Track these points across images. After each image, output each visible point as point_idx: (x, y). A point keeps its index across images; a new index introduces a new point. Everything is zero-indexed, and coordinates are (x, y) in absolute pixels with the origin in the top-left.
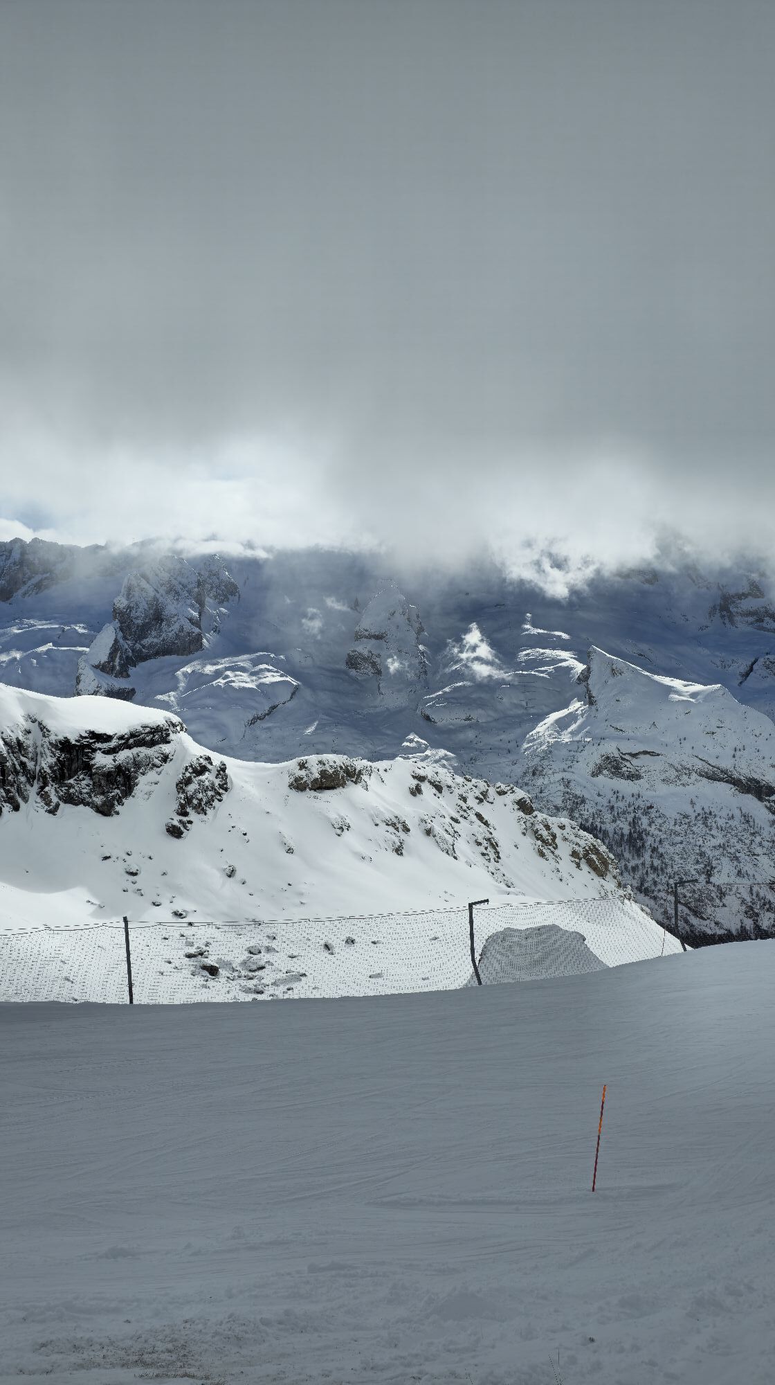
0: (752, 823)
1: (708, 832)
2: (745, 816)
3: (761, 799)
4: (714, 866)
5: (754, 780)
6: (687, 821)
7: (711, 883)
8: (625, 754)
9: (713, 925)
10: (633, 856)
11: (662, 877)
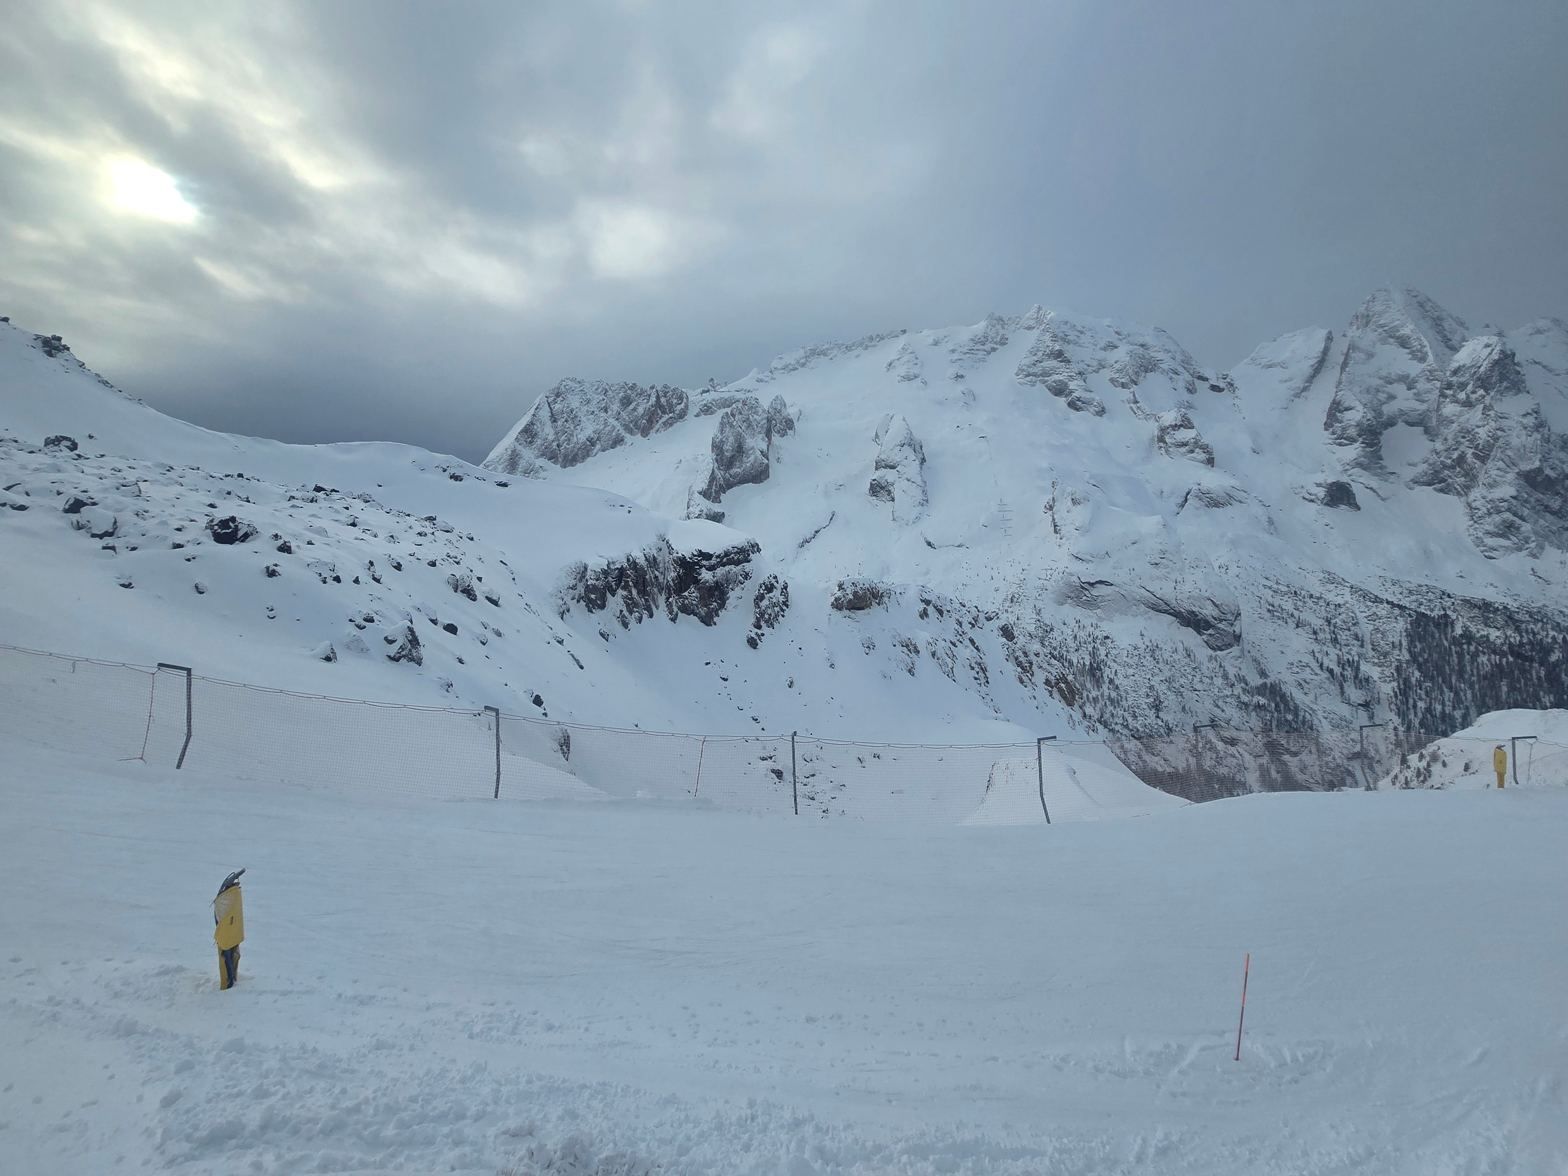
0: (1192, 657)
1: (1156, 664)
2: (1186, 650)
3: (1199, 633)
4: (1162, 700)
5: (1193, 612)
6: (1136, 652)
7: (1159, 718)
8: (1083, 583)
9: (1162, 762)
10: (1093, 687)
11: (1119, 709)
